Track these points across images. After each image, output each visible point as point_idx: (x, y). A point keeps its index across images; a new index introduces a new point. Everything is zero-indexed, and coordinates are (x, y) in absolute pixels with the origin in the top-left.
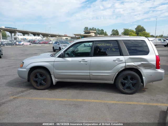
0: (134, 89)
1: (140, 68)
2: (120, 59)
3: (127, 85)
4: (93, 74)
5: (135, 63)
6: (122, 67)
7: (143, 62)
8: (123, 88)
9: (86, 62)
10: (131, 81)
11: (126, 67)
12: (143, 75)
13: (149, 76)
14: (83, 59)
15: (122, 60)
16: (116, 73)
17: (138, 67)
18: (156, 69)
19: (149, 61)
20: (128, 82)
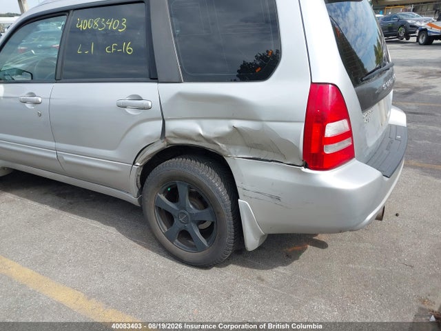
0: (204, 248)
1: (231, 150)
2: (140, 99)
3: (178, 224)
4: (66, 158)
5: (206, 123)
6: (150, 137)
7: (237, 123)
8: (166, 230)
9: (37, 103)
10: (195, 211)
11: (169, 139)
12: (240, 190)
13: (270, 199)
14: (32, 93)
15: (150, 105)
16: (134, 163)
17: (222, 148)
18: (303, 169)
19: (264, 119)
20: (183, 211)
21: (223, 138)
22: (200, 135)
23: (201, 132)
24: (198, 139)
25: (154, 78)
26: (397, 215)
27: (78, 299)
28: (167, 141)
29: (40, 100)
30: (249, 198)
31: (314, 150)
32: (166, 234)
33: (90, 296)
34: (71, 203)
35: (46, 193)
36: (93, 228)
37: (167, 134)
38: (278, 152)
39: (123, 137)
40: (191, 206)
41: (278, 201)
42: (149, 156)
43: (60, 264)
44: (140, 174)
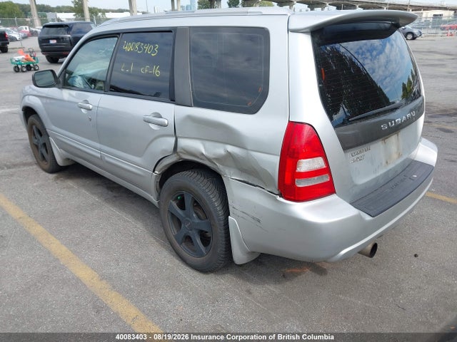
0: (202, 254)
1: (227, 171)
2: (160, 117)
5: (208, 144)
6: (165, 151)
7: (230, 148)
8: (176, 233)
9: (89, 109)
10: (197, 221)
11: (181, 154)
12: (231, 208)
13: (252, 220)
14: (86, 101)
15: (166, 123)
16: (154, 171)
17: (220, 167)
18: (278, 198)
19: (249, 148)
20: (187, 218)
21: (220, 159)
22: (203, 154)
23: (204, 153)
24: (202, 157)
25: (172, 100)
26: (416, 256)
27: (92, 279)
28: (179, 155)
29: (91, 107)
30: (237, 217)
31: (288, 182)
32: (175, 237)
33: (102, 277)
34: (115, 197)
35: (98, 185)
36: (125, 221)
37: (178, 150)
38: (260, 179)
39: (147, 148)
40: (194, 215)
41: (258, 223)
42: (166, 166)
43: (89, 248)
44: (158, 180)
